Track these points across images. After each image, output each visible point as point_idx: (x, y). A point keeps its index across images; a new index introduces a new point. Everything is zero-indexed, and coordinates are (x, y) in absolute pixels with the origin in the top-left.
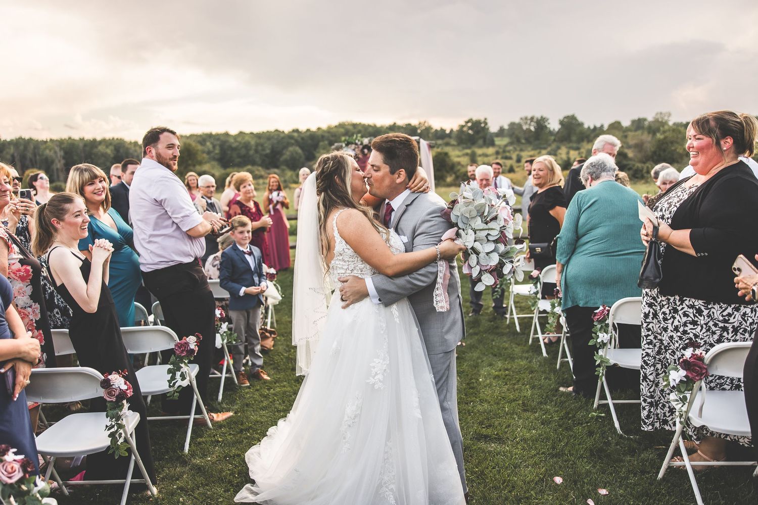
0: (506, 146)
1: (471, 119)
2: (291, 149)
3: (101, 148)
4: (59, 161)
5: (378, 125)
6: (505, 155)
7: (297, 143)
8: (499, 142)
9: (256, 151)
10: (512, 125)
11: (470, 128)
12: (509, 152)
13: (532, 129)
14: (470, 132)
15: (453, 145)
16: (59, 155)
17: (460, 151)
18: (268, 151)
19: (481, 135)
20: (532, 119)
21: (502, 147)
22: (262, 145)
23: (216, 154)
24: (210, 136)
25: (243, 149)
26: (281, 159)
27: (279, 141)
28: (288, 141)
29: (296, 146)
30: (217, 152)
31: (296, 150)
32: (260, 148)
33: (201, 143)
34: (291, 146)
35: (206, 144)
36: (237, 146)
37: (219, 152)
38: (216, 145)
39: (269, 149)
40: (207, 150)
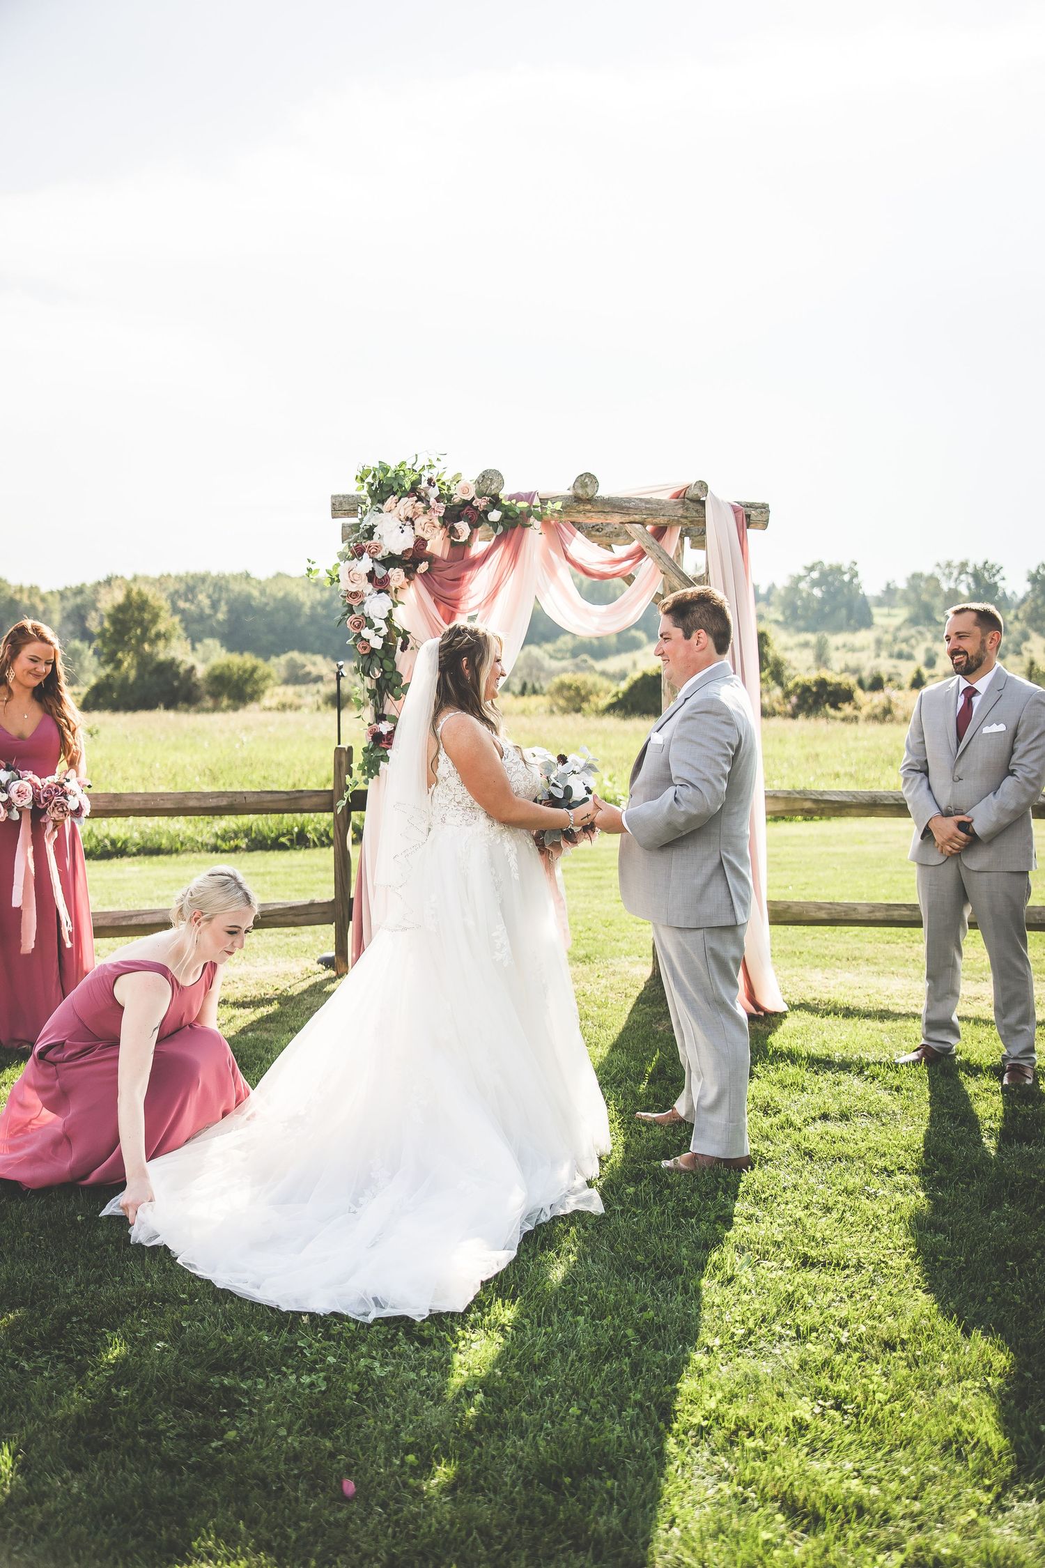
0: (898, 629)
1: (821, 563)
6: (896, 649)
8: (884, 617)
11: (815, 584)
14: (817, 592)
17: (792, 635)
19: (843, 599)
21: (891, 629)
25: (282, 613)
30: (220, 616)
32: (320, 612)
33: (185, 595)
35: (194, 598)
36: (267, 605)
37: (225, 617)
38: (219, 601)
40: (198, 611)
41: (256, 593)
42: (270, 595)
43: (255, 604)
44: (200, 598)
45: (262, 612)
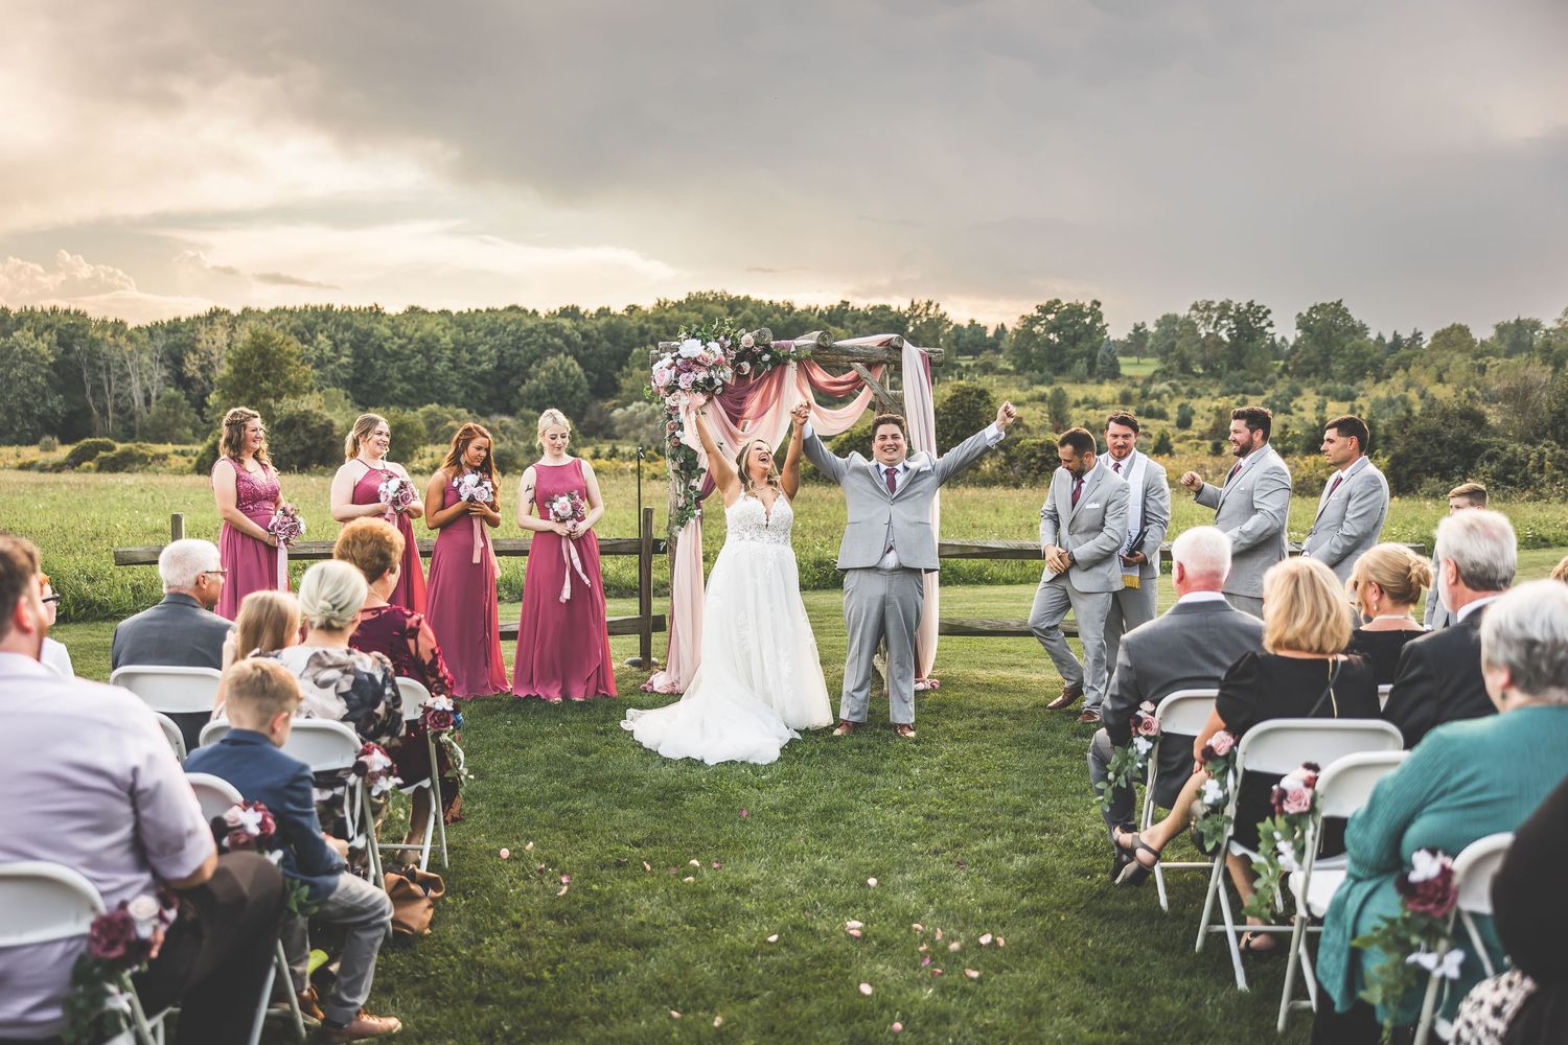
0: (1150, 380)
1: (1058, 301)
2: (551, 361)
3: (22, 337)
5: (799, 306)
6: (1148, 404)
7: (570, 347)
8: (1128, 367)
9: (455, 365)
10: (1168, 321)
11: (1052, 326)
12: (1158, 396)
13: (1223, 334)
14: (1053, 337)
15: (1006, 372)
17: (1020, 387)
18: (486, 366)
19: (1083, 346)
20: (1225, 307)
21: (1140, 382)
22: (472, 349)
23: (342, 366)
24: (326, 314)
26: (523, 389)
27: (520, 338)
28: (545, 340)
29: (566, 355)
30: (344, 360)
31: (566, 366)
32: (465, 355)
33: (303, 334)
34: (554, 355)
35: (314, 337)
36: (402, 347)
37: (351, 360)
38: (343, 342)
39: (490, 360)
40: (317, 353)
41: (388, 332)
42: (404, 336)
43: (387, 346)
44: (320, 337)
45: (395, 355)
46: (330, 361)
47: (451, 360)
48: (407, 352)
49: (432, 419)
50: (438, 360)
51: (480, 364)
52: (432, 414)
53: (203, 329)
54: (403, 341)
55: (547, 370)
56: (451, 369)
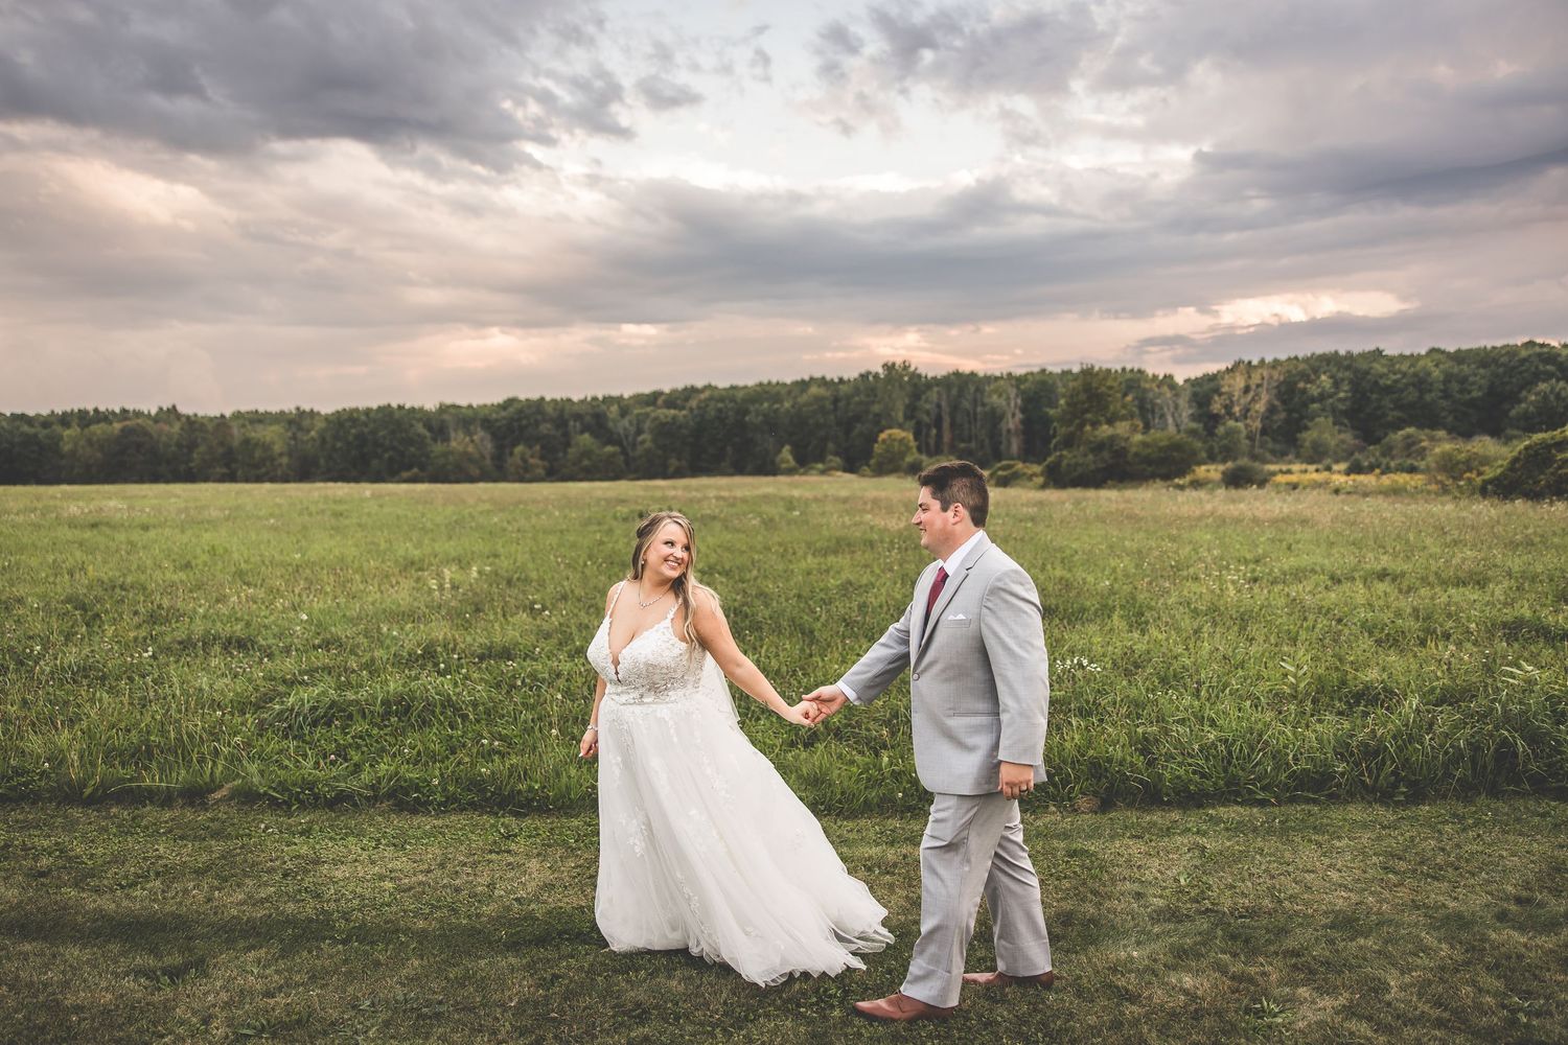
2: (1542, 386)
4: (1014, 415)
9: (1446, 395)
16: (1012, 404)
18: (1475, 394)
22: (1463, 380)
23: (1340, 400)
24: (1330, 360)
25: (1411, 388)
26: (1513, 413)
27: (1514, 368)
28: (1537, 368)
29: (1558, 380)
30: (1342, 395)
31: (1557, 390)
32: (1455, 386)
33: (1308, 376)
34: (1544, 381)
35: (1319, 377)
36: (1396, 381)
37: (1350, 395)
38: (1343, 380)
39: (1480, 388)
40: (1319, 390)
41: (1385, 370)
42: (1400, 371)
43: (1381, 382)
44: (1323, 377)
45: (1388, 390)
46: (1331, 396)
47: (1441, 391)
48: (1399, 385)
49: (1409, 441)
50: (1430, 391)
51: (1469, 392)
52: (1408, 436)
53: (1227, 377)
54: (1399, 376)
55: (1537, 394)
56: (1441, 398)
